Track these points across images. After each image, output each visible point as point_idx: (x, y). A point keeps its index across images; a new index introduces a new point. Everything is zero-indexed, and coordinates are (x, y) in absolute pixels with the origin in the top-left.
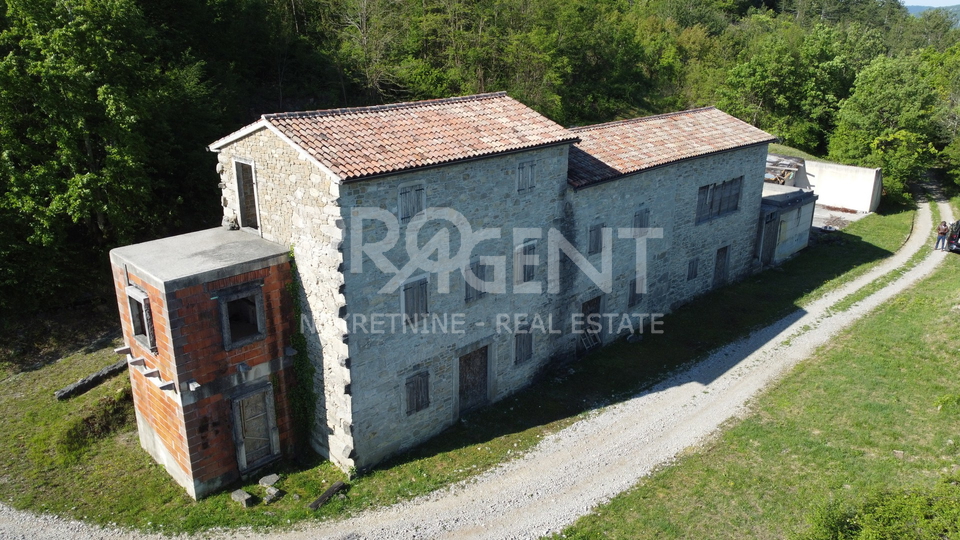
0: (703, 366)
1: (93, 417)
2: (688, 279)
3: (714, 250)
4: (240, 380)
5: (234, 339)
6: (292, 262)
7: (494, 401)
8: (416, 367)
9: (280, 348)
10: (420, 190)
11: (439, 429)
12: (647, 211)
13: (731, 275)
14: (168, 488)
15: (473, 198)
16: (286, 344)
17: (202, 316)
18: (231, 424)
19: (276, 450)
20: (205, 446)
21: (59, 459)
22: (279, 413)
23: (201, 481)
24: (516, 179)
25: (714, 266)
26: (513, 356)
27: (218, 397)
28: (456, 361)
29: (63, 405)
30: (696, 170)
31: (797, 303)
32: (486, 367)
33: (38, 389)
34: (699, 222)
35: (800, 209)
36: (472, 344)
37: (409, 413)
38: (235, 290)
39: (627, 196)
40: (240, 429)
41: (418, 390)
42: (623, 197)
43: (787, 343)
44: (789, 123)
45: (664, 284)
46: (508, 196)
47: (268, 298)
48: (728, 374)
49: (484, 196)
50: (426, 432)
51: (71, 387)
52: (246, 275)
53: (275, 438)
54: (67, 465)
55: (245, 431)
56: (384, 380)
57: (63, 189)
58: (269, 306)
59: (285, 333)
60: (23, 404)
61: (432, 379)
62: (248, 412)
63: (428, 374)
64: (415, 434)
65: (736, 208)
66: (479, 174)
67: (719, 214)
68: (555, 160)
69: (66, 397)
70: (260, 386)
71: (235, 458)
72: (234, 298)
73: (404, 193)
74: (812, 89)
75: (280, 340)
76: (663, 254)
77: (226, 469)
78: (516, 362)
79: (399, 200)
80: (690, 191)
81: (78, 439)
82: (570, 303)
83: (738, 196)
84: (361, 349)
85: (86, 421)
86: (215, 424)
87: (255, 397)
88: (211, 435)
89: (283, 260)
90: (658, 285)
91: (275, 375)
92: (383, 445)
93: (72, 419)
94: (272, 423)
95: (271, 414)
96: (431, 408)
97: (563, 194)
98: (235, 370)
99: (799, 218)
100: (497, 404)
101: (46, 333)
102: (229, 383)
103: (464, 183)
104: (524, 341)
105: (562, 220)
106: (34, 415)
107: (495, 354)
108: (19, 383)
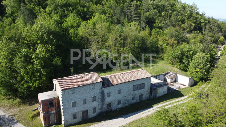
0: (125, 116)
1: (36, 114)
2: (132, 100)
3: (139, 95)
4: (51, 112)
5: (50, 107)
6: (59, 98)
7: (89, 118)
8: (74, 113)
9: (57, 109)
10: (74, 90)
11: (78, 122)
12: (121, 90)
13: (144, 99)
14: (42, 125)
15: (84, 90)
16: (58, 108)
17: (46, 104)
18: (49, 118)
19: (56, 122)
20: (46, 121)
21: (30, 119)
22: (56, 117)
23: (45, 125)
24: (92, 87)
25: (139, 98)
26: (92, 112)
27: (48, 114)
28: (81, 113)
29: (33, 112)
30: (132, 83)
31: (153, 105)
32: (87, 113)
33: (30, 109)
34: (134, 91)
35: (163, 87)
36: (84, 110)
37: (73, 119)
38: (51, 101)
39: (116, 88)
40: (50, 119)
41: (75, 116)
42: (115, 88)
43: (143, 114)
44: (180, 65)
45: (126, 101)
46: (90, 90)
47: (55, 102)
48: (128, 118)
49: (86, 90)
50: (76, 122)
51: (34, 109)
52: (52, 99)
53: (56, 120)
54: (31, 120)
55: (51, 119)
56: (69, 114)
57: (36, 83)
58: (55, 103)
59: (57, 107)
60: (28, 111)
61: (77, 115)
62: (52, 117)
63: (76, 114)
64: (74, 122)
65: (144, 88)
66: (85, 87)
67: (140, 89)
68: (99, 84)
69: (33, 111)
70: (54, 113)
71: (50, 122)
72: (50, 102)
73: (72, 91)
74: (185, 58)
75: (57, 108)
76: (126, 96)
77: (49, 124)
78: (93, 113)
79: (71, 91)
80: (131, 86)
81: (33, 117)
82: (104, 104)
83: (144, 86)
84: (65, 110)
85: (35, 115)
86: (47, 118)
87: (53, 115)
88: (47, 119)
89: (57, 97)
90: (125, 101)
91: (56, 112)
92: (69, 123)
93: (33, 114)
94: (55, 118)
95: (55, 117)
96: (77, 119)
97: (101, 89)
98: (50, 111)
99: (163, 88)
100: (89, 119)
101: (33, 101)
102: (49, 113)
103: (82, 89)
104: (94, 109)
105: (101, 92)
106: (29, 113)
107: (89, 112)
108: (28, 108)
